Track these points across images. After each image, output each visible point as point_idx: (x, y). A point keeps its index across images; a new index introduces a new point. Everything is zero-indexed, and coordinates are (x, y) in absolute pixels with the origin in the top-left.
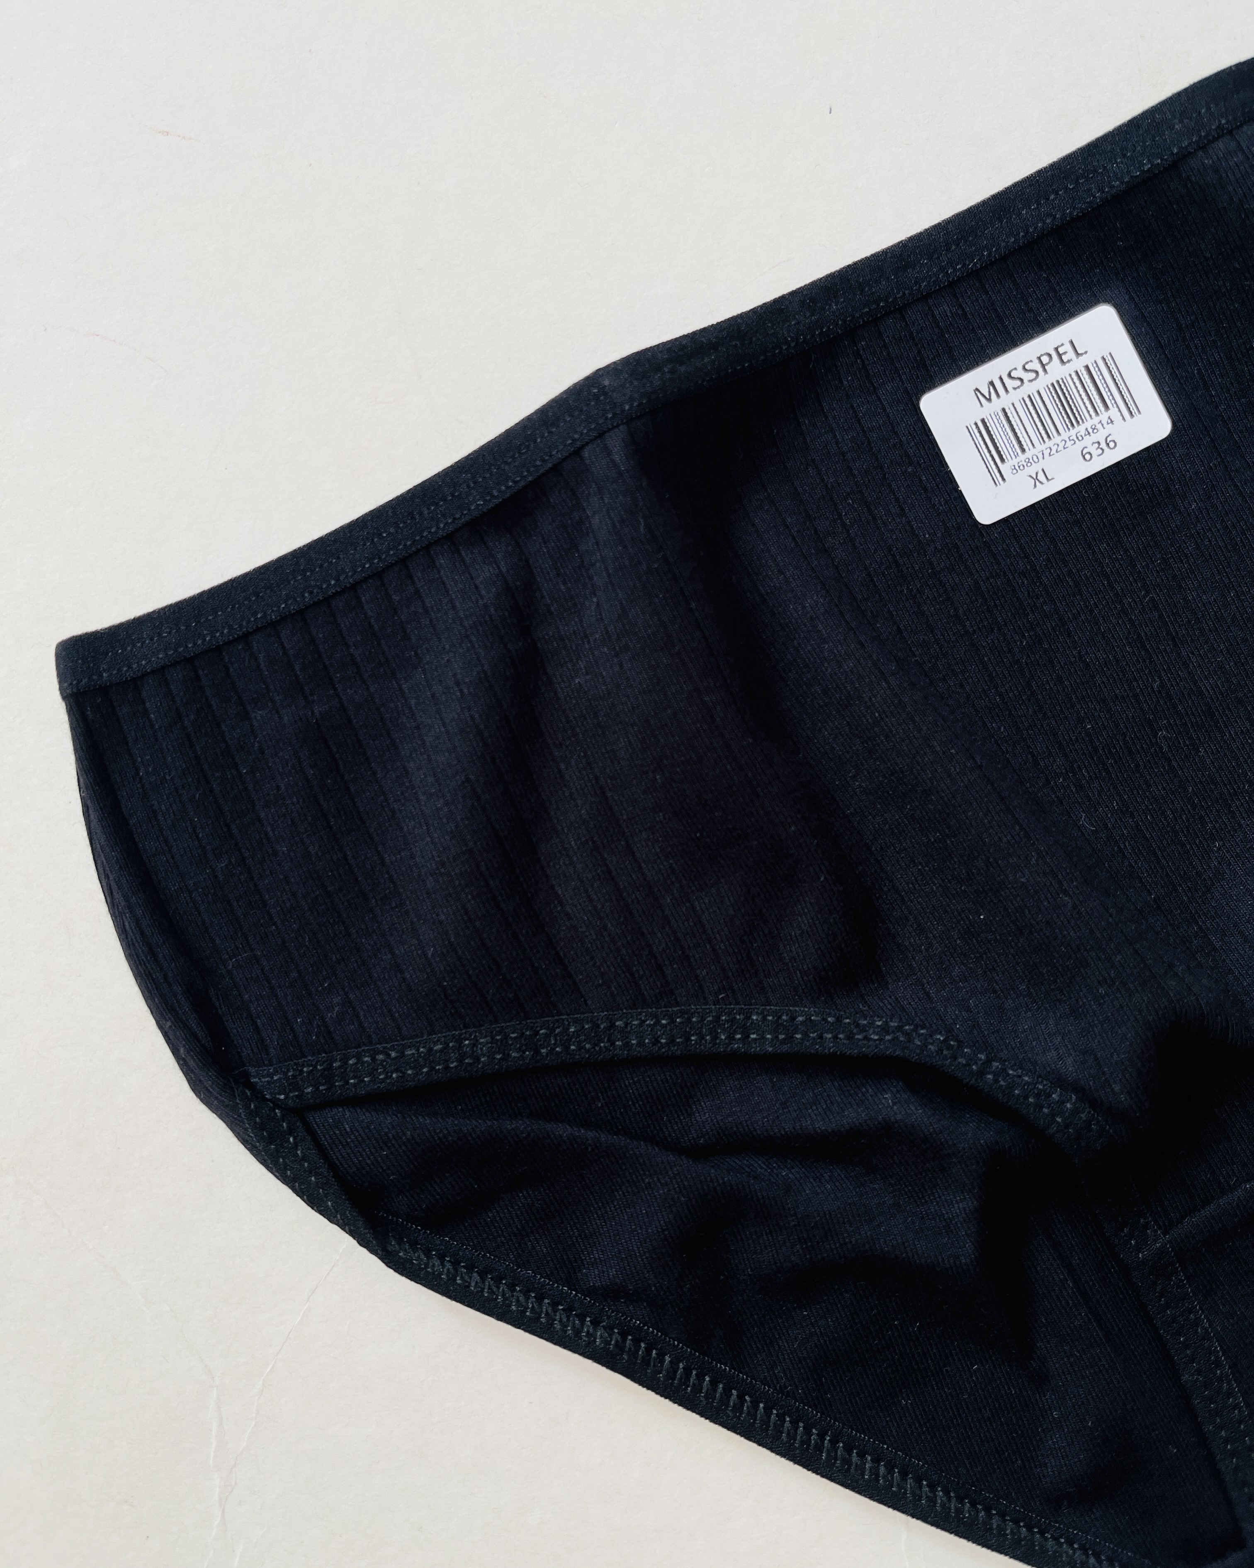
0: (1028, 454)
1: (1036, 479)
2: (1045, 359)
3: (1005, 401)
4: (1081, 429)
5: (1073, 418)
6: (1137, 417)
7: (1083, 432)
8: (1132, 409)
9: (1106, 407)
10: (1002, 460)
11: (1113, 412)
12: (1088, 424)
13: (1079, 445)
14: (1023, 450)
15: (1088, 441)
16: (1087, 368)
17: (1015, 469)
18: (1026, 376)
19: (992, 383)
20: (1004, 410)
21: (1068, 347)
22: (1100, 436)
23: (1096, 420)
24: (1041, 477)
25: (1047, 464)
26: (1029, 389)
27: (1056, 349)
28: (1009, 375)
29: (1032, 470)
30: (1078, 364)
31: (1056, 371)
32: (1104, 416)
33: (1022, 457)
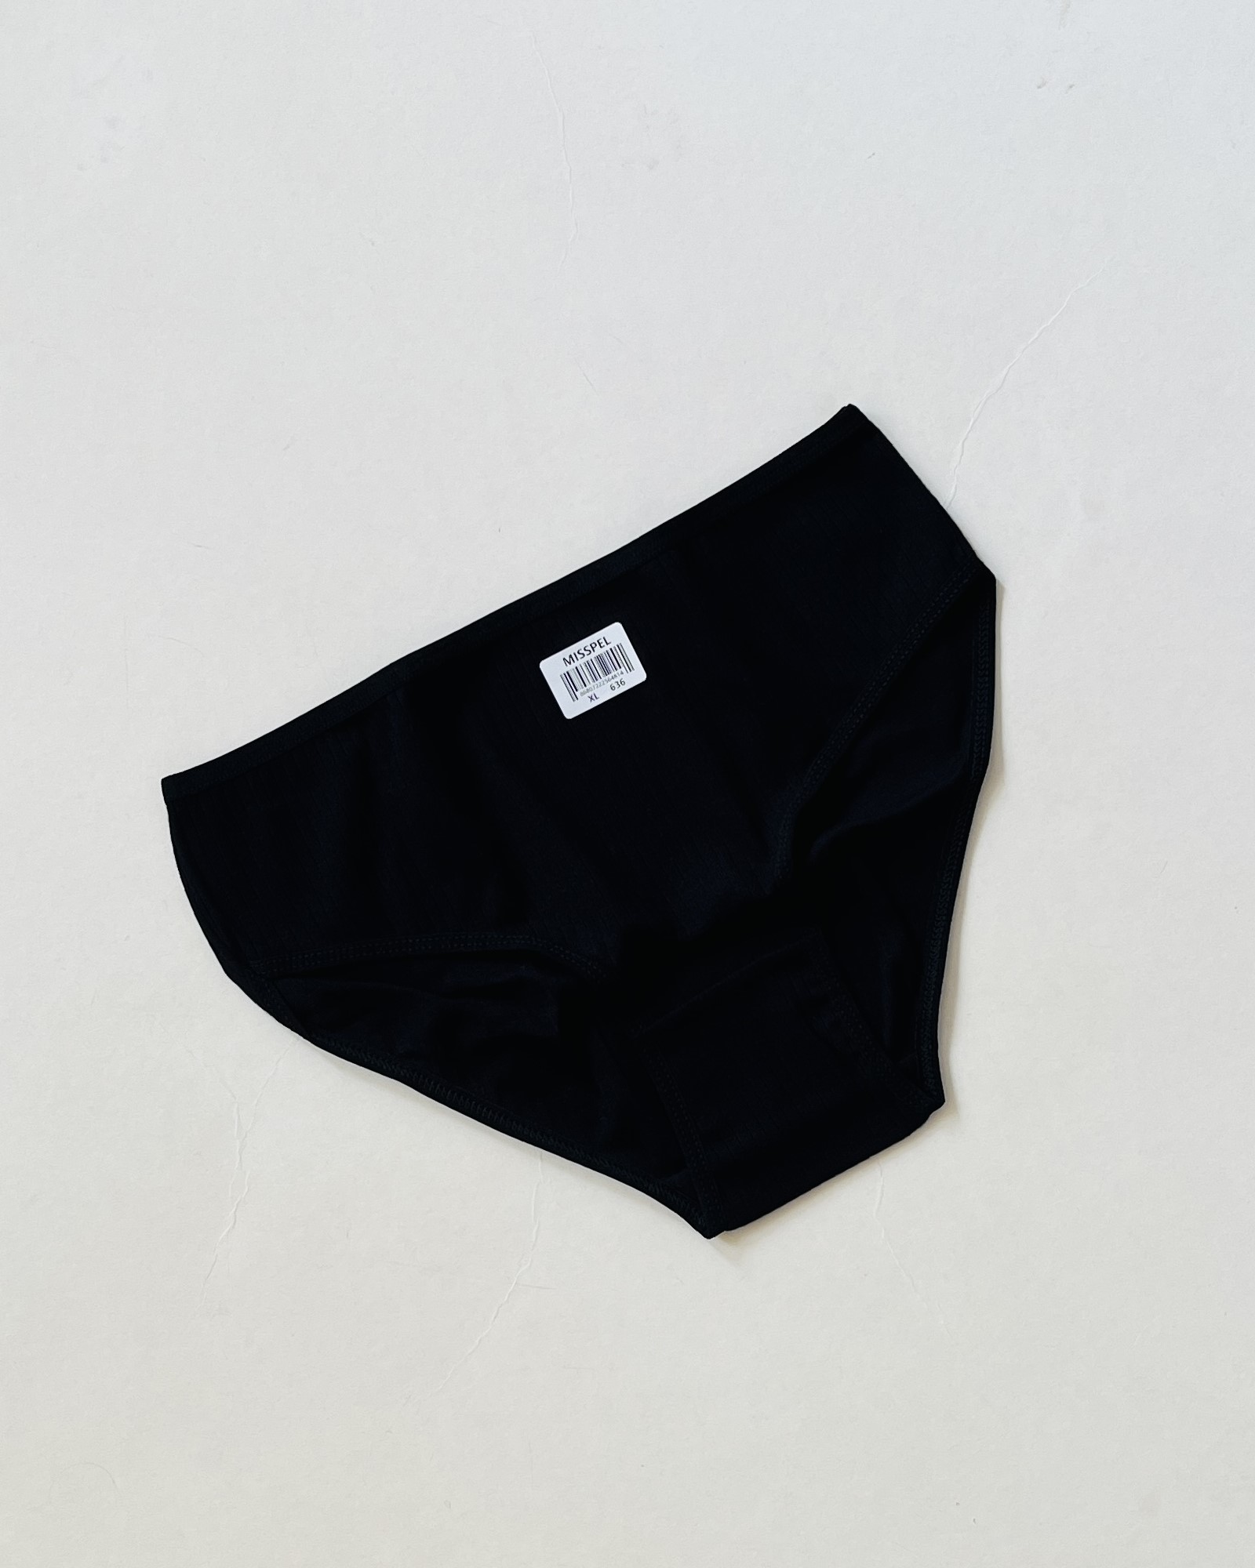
0: (588, 687)
1: (592, 699)
2: (593, 645)
3: (577, 664)
4: (610, 676)
5: (607, 672)
6: (633, 671)
7: (611, 678)
8: (630, 668)
9: (620, 667)
10: (577, 690)
11: (623, 669)
12: (613, 674)
13: (610, 683)
14: (585, 685)
15: (613, 681)
16: (611, 649)
17: (582, 694)
18: (586, 653)
19: (571, 656)
20: (576, 668)
21: (602, 641)
22: (618, 680)
23: (616, 672)
24: (594, 697)
25: (597, 692)
26: (587, 658)
27: (598, 641)
28: (578, 653)
29: (590, 694)
30: (607, 648)
31: (598, 651)
32: (619, 670)
33: (585, 688)
